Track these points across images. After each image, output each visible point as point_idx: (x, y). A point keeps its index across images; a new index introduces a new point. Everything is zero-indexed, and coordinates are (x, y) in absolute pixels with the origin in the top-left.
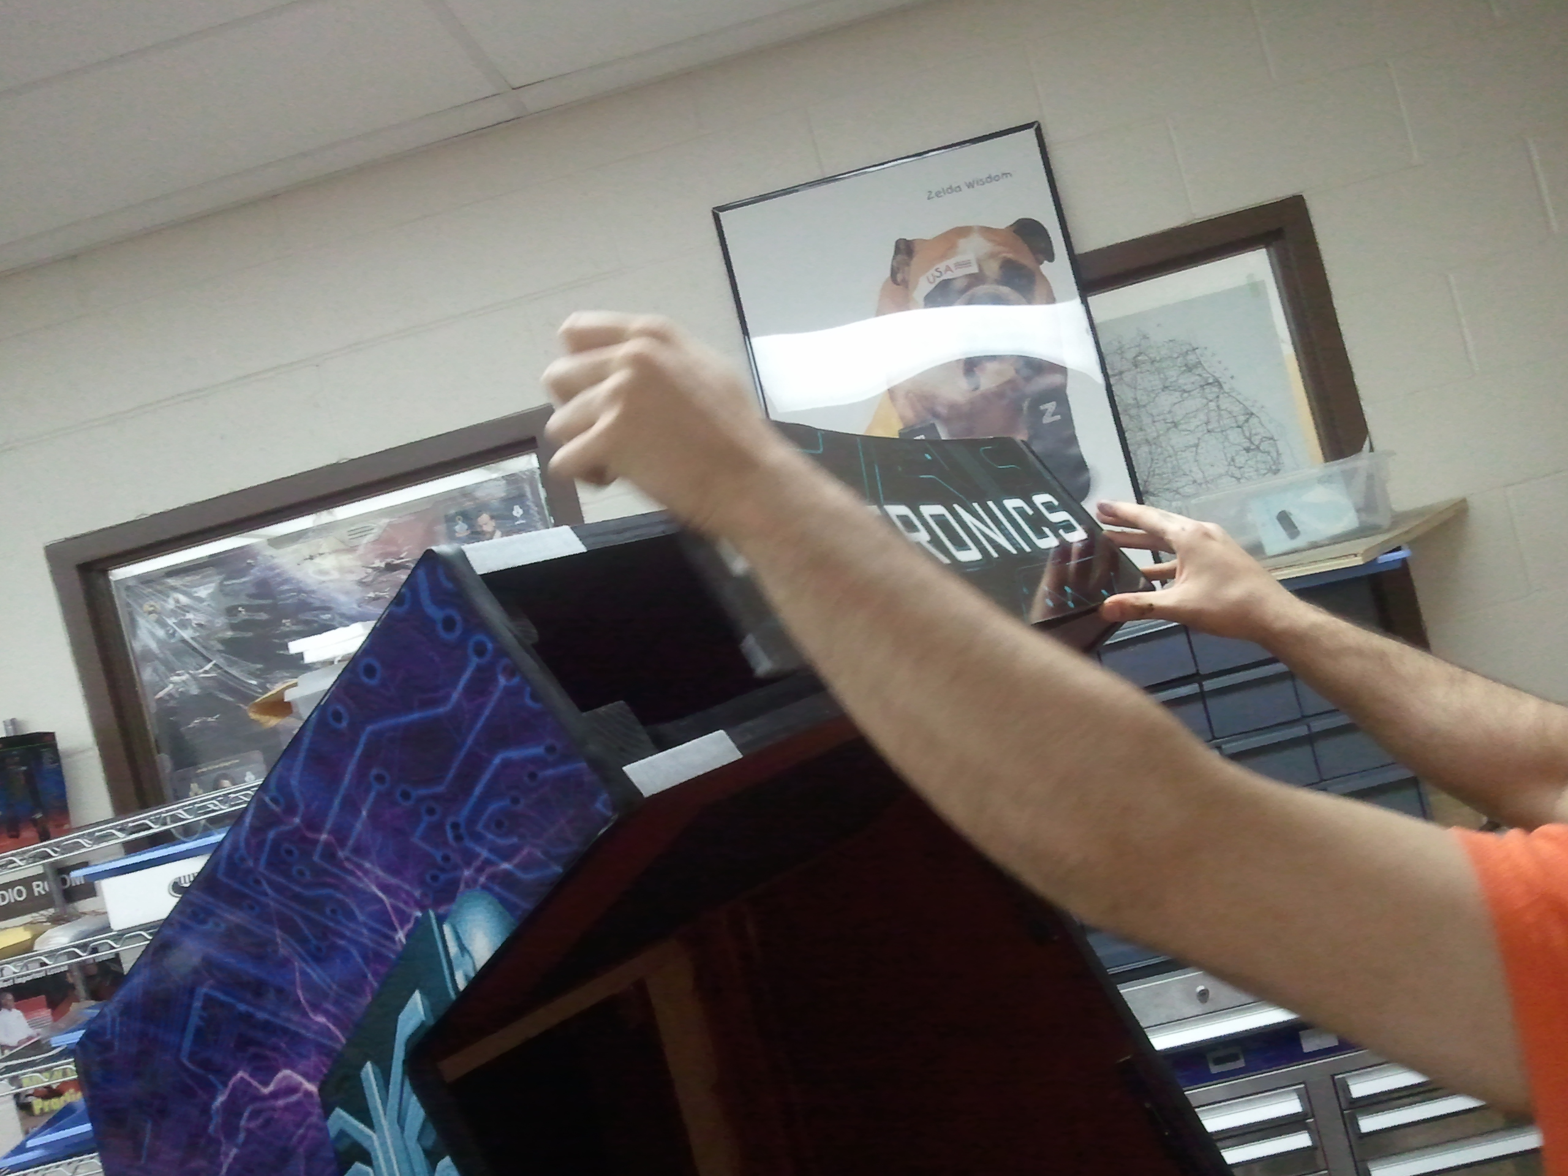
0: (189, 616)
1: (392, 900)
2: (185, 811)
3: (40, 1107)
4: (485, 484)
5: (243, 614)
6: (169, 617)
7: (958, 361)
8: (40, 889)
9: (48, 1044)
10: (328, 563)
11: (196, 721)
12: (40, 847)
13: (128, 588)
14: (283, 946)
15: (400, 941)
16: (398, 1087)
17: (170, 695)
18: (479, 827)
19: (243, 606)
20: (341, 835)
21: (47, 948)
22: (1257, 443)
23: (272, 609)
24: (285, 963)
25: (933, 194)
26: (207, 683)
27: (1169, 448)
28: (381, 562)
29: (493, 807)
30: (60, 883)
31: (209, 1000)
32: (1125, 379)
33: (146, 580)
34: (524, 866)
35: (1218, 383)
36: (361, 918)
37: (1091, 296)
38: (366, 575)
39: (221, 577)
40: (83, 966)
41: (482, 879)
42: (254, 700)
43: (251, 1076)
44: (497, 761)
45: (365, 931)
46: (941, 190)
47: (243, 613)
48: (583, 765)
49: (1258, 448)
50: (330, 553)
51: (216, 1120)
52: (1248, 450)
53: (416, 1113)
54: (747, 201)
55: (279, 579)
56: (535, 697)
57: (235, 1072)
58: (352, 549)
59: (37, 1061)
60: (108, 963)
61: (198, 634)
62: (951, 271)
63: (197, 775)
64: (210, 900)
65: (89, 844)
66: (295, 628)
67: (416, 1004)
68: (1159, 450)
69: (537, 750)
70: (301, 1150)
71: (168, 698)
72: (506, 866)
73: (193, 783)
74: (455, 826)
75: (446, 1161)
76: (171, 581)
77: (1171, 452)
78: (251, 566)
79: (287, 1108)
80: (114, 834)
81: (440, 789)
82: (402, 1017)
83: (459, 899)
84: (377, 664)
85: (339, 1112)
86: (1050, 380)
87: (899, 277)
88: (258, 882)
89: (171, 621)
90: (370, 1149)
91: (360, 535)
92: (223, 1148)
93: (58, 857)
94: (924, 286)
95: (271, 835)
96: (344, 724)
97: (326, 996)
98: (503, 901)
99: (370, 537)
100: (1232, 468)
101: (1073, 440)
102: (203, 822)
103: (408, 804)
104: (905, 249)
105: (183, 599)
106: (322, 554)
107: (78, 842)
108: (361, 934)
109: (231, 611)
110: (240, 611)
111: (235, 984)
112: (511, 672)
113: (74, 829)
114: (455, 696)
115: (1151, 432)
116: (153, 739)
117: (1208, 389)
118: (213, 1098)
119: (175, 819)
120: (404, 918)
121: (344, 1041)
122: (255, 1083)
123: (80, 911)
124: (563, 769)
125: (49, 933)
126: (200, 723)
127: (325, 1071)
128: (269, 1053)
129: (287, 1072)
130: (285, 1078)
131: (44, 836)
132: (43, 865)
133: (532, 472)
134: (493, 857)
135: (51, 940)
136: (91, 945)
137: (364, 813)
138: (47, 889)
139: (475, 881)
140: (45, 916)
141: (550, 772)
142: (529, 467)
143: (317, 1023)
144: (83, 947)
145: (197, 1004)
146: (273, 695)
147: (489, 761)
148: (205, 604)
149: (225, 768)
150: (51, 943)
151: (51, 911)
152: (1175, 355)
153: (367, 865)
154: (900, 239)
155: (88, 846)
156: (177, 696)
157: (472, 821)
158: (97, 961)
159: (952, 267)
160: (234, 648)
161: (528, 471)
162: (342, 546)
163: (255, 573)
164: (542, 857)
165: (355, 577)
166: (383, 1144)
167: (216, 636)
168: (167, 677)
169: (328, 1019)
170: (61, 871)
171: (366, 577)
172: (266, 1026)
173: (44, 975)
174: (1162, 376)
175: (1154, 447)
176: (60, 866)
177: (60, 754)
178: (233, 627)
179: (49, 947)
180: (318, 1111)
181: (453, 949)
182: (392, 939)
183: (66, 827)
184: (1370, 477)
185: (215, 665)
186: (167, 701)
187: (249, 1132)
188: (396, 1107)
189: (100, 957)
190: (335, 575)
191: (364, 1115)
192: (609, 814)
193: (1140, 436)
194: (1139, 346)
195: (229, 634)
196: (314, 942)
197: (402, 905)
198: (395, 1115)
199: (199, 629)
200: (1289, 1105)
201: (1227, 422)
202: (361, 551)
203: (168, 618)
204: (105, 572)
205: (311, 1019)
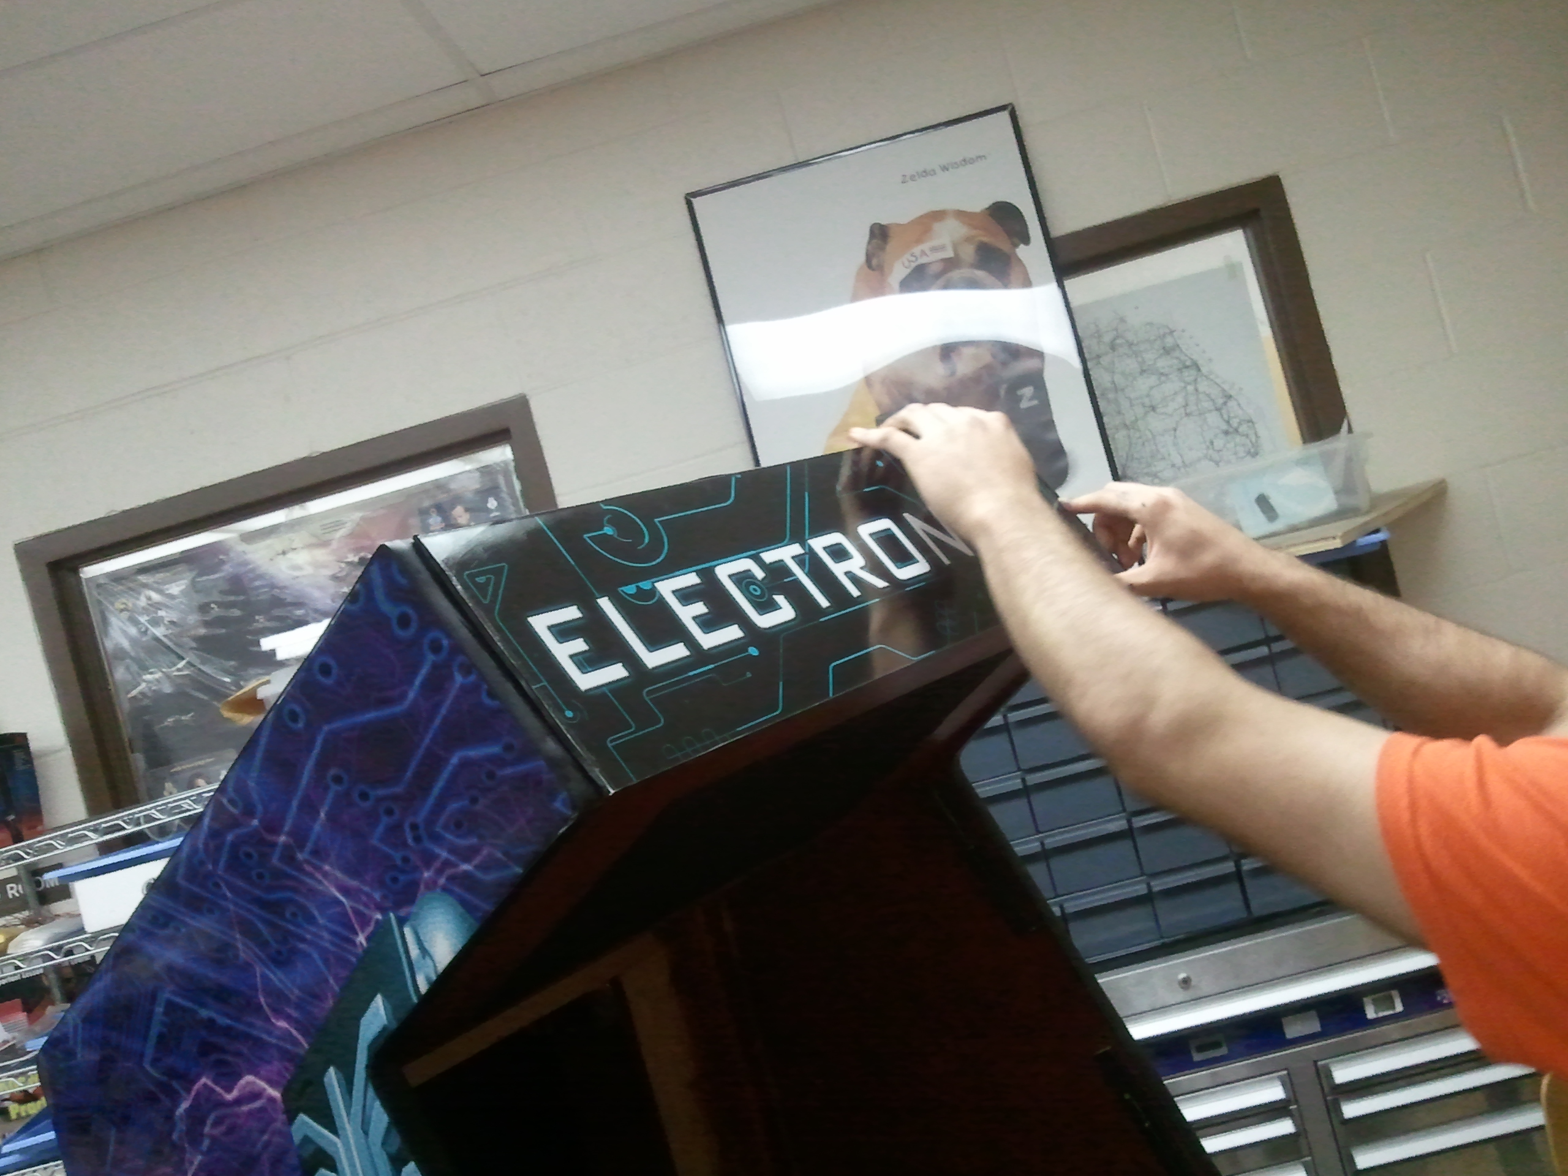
0: (161, 613)
1: (352, 904)
2: (158, 811)
3: (17, 1111)
4: (459, 476)
5: (216, 611)
6: (142, 614)
7: (934, 347)
8: (14, 892)
9: (23, 1048)
10: (302, 558)
11: (169, 720)
12: (13, 849)
13: (99, 586)
14: (244, 950)
15: (361, 943)
16: (361, 1094)
17: (142, 693)
18: (438, 829)
19: (215, 603)
20: (300, 836)
21: (20, 952)
22: (1235, 425)
23: (244, 605)
24: (247, 967)
25: (908, 178)
26: (180, 681)
27: (1148, 433)
28: (355, 556)
29: (454, 806)
30: (34, 885)
31: (170, 1006)
32: (1102, 362)
33: (117, 577)
34: (483, 867)
35: (1196, 366)
36: (321, 921)
37: (1067, 279)
38: (340, 570)
39: (194, 574)
40: (58, 968)
41: (442, 881)
42: (228, 697)
43: (216, 1082)
44: (454, 760)
45: (326, 935)
46: (915, 174)
47: (217, 609)
48: (542, 763)
49: (1236, 431)
50: (302, 548)
51: (181, 1126)
52: (1226, 433)
53: (380, 1118)
54: (721, 186)
55: (251, 575)
56: (492, 695)
57: (198, 1077)
58: (325, 544)
59: (12, 1066)
60: (83, 965)
61: (170, 631)
62: (926, 255)
63: (172, 774)
64: (170, 903)
65: (61, 845)
66: (268, 624)
67: (378, 1009)
68: (1138, 435)
69: (495, 749)
70: (265, 1157)
71: (140, 697)
72: (466, 867)
73: (167, 782)
74: (414, 827)
75: (412, 1166)
76: (143, 578)
77: (1150, 436)
78: (223, 562)
79: (250, 1113)
80: (86, 836)
81: (398, 789)
82: (364, 1021)
83: (418, 902)
84: (332, 663)
85: (303, 1117)
86: (1026, 365)
87: (874, 262)
88: (217, 885)
89: (143, 619)
90: (335, 1156)
91: (330, 529)
92: (188, 1156)
93: (30, 859)
94: (899, 271)
95: (230, 837)
96: (300, 725)
97: (288, 1001)
98: (463, 903)
99: (342, 532)
100: (1211, 452)
101: (1050, 425)
102: (177, 822)
103: (366, 805)
104: (880, 234)
105: (156, 597)
106: (295, 549)
107: (52, 844)
108: (321, 938)
109: (204, 608)
110: (213, 608)
111: (196, 989)
112: (467, 669)
113: (49, 830)
114: (411, 695)
115: (1129, 418)
116: (126, 740)
117: (1186, 373)
118: (176, 1105)
119: (149, 819)
120: (364, 921)
121: (306, 1046)
122: (218, 1089)
123: (54, 914)
124: (522, 768)
125: (22, 936)
126: (174, 721)
127: (288, 1076)
128: (230, 1058)
129: (249, 1078)
130: (248, 1083)
131: (18, 838)
132: (17, 867)
133: (506, 463)
134: (452, 858)
135: (24, 943)
136: (67, 947)
137: (322, 815)
138: (21, 892)
139: (435, 883)
140: (19, 919)
141: (508, 771)
142: (503, 458)
143: (280, 1028)
144: (57, 950)
145: (159, 1009)
146: (245, 693)
147: (447, 760)
148: (177, 601)
149: (200, 766)
150: (24, 946)
151: (26, 913)
152: (1152, 338)
153: (327, 868)
154: (875, 224)
155: (61, 849)
156: (150, 694)
157: (430, 822)
158: (73, 963)
159: (928, 252)
160: (207, 645)
161: (502, 462)
162: (314, 540)
163: (228, 569)
164: (504, 858)
165: (329, 572)
166: (348, 1149)
167: (189, 634)
168: (140, 676)
169: (289, 1023)
170: (35, 873)
171: (340, 572)
172: (227, 1031)
173: (20, 978)
174: (1140, 359)
175: (1132, 431)
176: (35, 868)
177: (33, 756)
178: (207, 624)
179: (22, 950)
180: (282, 1117)
181: (414, 952)
182: (354, 943)
183: (39, 828)
184: (1349, 460)
185: (188, 663)
186: (141, 700)
187: (214, 1139)
188: (360, 1114)
189: (76, 960)
190: (309, 570)
191: (328, 1120)
192: (568, 812)
193: (1117, 421)
194: (1116, 330)
195: (202, 631)
196: (275, 945)
197: (361, 908)
198: (360, 1119)
199: (172, 626)
200: (1273, 1092)
201: (1207, 405)
202: (335, 545)
203: (139, 615)
204: (75, 571)
205: (273, 1024)
